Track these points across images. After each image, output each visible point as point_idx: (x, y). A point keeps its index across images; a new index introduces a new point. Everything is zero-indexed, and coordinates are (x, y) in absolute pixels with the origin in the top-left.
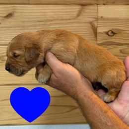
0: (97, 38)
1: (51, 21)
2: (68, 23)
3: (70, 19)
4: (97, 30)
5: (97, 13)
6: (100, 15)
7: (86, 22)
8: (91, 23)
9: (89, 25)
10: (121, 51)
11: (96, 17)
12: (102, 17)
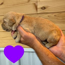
11: (36, 1)
12: (39, 1)
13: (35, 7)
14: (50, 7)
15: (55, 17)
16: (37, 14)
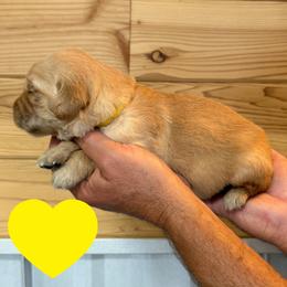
0: (129, 66)
4: (129, 48)
5: (130, 13)
6: (135, 18)
8: (117, 33)
9: (114, 37)
11: (128, 21)
12: (139, 22)
13: (117, 47)
14: (186, 55)
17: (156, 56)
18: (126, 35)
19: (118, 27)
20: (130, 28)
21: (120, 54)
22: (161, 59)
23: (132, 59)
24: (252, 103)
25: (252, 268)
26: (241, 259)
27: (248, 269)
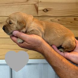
0: (38, 13)
1: (13, 3)
2: (22, 5)
3: (23, 3)
4: (38, 8)
7: (32, 4)
8: (35, 5)
9: (34, 6)
10: (51, 20)
11: (37, 1)
12: (41, 1)
13: (35, 8)
15: (59, 21)
16: (38, 17)
17: (45, 10)
18: (37, 5)
19: (35, 3)
20: (38, 3)
21: (35, 10)
22: (46, 11)
23: (39, 11)
24: (71, 22)
25: (65, 62)
26: (62, 60)
27: (64, 62)
